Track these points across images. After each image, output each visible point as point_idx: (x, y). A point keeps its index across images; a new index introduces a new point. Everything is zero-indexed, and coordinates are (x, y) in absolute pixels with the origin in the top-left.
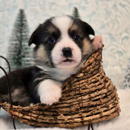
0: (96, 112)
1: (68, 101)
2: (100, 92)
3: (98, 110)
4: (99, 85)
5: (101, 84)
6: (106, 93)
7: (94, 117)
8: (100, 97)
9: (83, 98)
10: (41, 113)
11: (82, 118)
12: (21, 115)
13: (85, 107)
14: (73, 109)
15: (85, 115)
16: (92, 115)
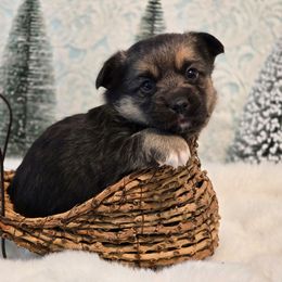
0: (168, 246)
1: (116, 222)
2: (182, 209)
3: (172, 242)
4: (181, 195)
5: (185, 193)
6: (193, 213)
7: (163, 255)
8: (180, 218)
9: (146, 218)
10: (59, 234)
11: (137, 253)
12: (19, 234)
13: (146, 236)
14: (122, 236)
15: (144, 249)
16: (159, 250)
